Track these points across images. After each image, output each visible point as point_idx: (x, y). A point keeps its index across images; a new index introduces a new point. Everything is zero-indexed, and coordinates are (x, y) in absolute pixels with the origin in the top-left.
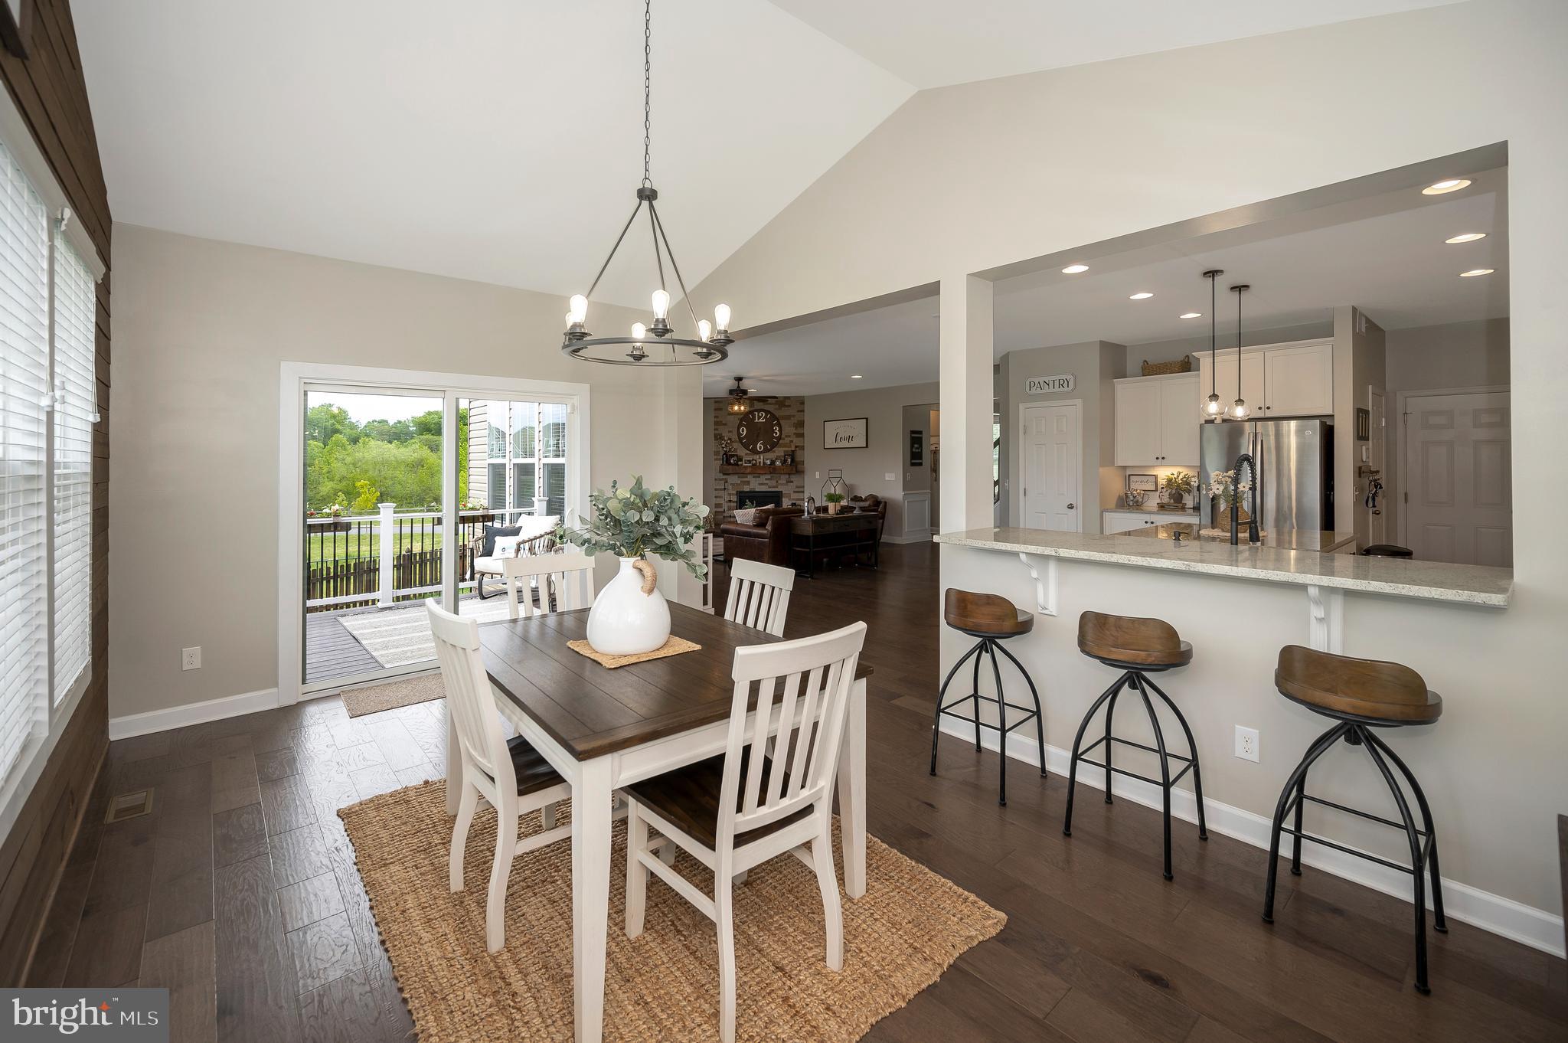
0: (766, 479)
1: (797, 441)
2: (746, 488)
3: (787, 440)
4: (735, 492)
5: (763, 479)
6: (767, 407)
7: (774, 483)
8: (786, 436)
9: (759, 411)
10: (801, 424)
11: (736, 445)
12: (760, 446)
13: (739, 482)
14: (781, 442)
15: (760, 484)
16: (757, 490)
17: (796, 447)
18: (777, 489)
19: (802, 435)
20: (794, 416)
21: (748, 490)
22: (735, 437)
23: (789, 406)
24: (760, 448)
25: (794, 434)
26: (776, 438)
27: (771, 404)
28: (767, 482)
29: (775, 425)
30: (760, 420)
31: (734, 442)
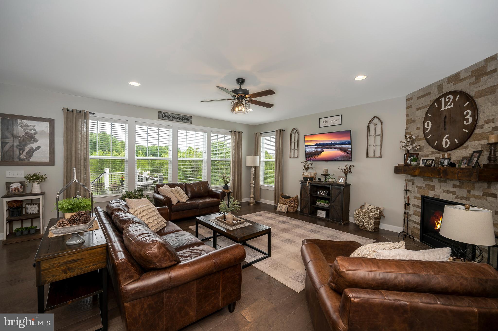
0: (454, 186)
2: (431, 194)
3: (488, 127)
4: (420, 196)
6: (459, 87)
8: (489, 121)
9: (445, 95)
11: (422, 143)
12: (445, 142)
13: (424, 185)
14: (477, 131)
15: (445, 192)
16: (441, 198)
21: (432, 196)
22: (421, 135)
23: (495, 72)
24: (446, 142)
26: (466, 127)
27: (464, 79)
28: (455, 190)
29: (467, 108)
30: (447, 107)
31: (421, 139)
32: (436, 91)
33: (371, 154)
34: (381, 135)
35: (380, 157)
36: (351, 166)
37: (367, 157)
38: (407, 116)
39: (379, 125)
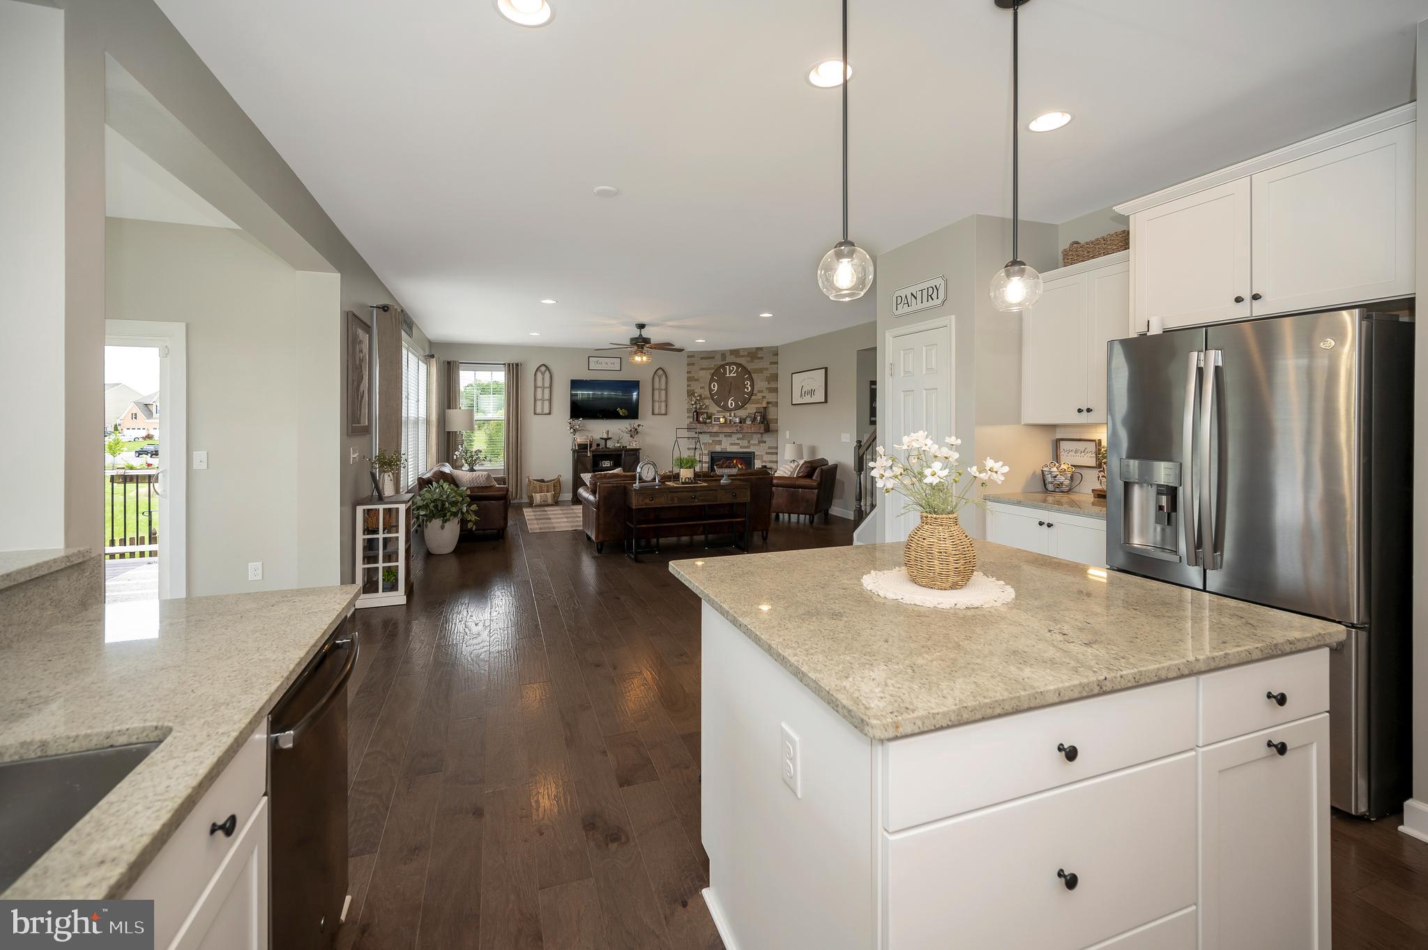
0: (738, 439)
1: (770, 397)
2: (718, 449)
3: (760, 396)
4: (706, 452)
5: (734, 439)
6: (739, 360)
7: (745, 443)
8: (759, 392)
9: (730, 364)
10: (774, 377)
11: (707, 402)
12: (731, 403)
13: (711, 442)
14: (753, 397)
15: (732, 444)
16: (728, 450)
17: (768, 403)
18: (748, 450)
19: (775, 390)
20: (767, 369)
21: (720, 450)
22: (707, 393)
23: (762, 358)
24: (731, 405)
25: (767, 388)
26: (747, 393)
27: (743, 356)
28: (739, 442)
29: (747, 379)
30: (731, 375)
31: (705, 398)
32: (719, 357)
33: (656, 411)
34: (666, 390)
35: (666, 414)
36: (639, 426)
37: (653, 414)
38: (688, 372)
39: (663, 378)
